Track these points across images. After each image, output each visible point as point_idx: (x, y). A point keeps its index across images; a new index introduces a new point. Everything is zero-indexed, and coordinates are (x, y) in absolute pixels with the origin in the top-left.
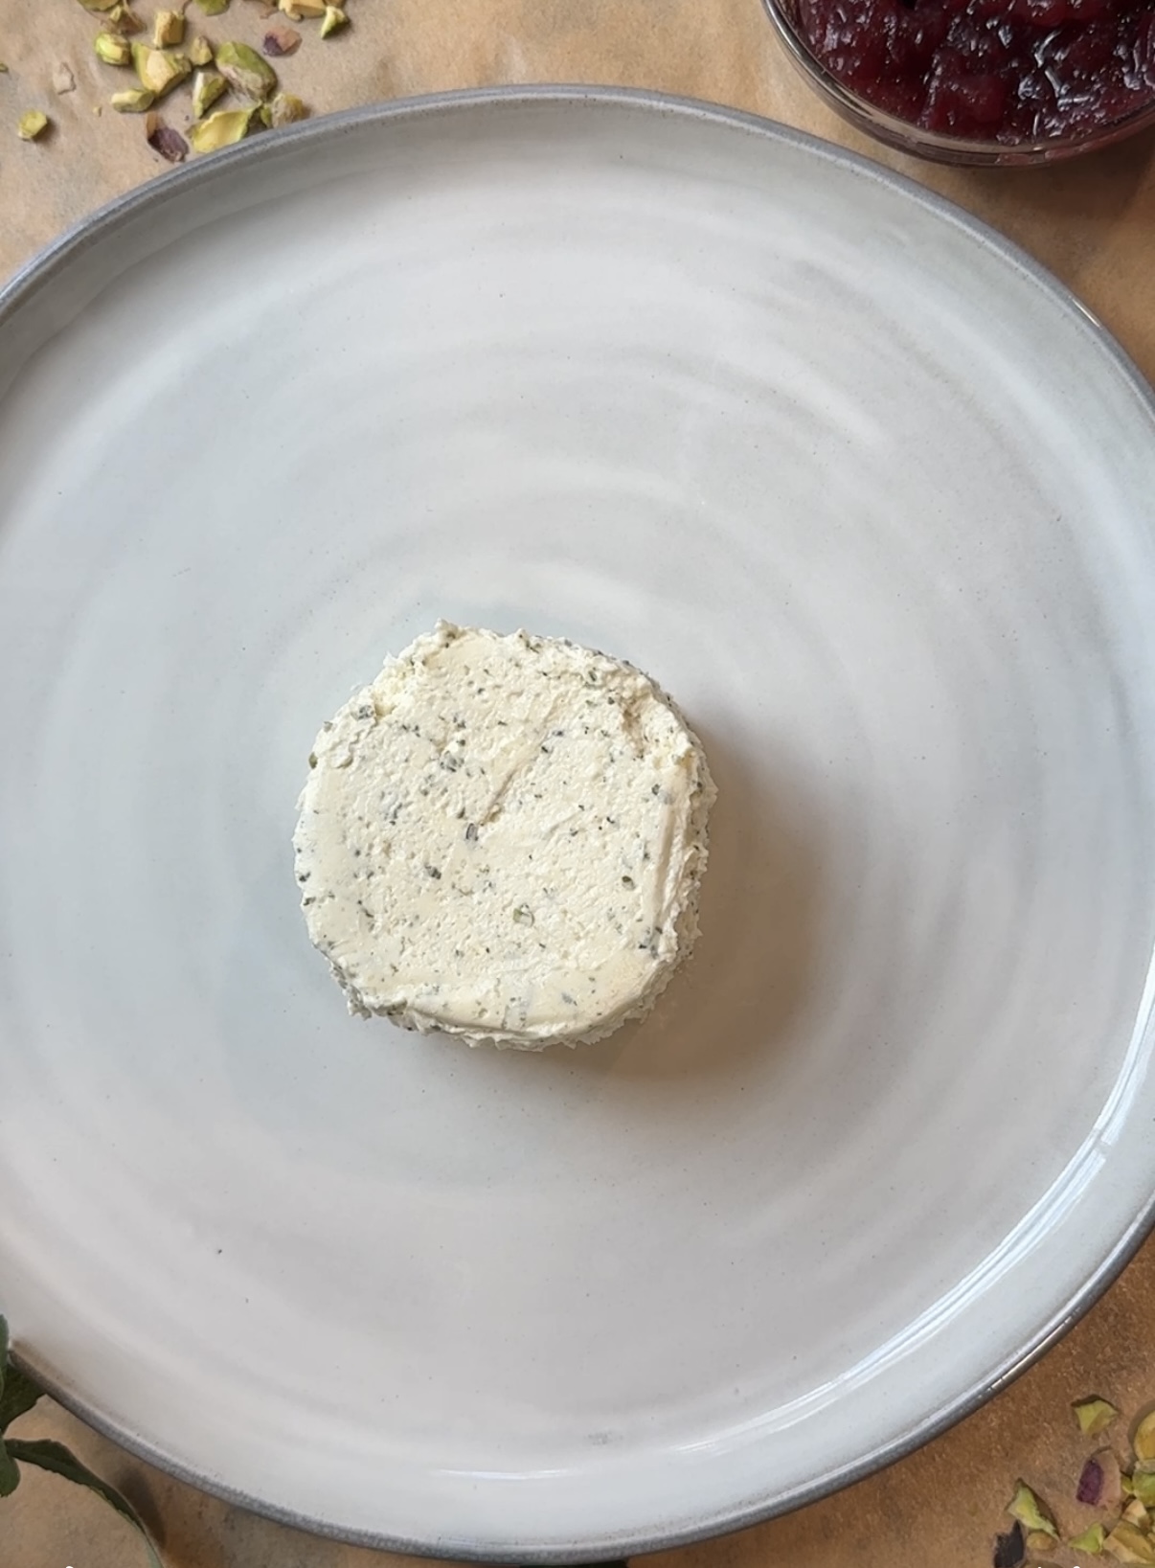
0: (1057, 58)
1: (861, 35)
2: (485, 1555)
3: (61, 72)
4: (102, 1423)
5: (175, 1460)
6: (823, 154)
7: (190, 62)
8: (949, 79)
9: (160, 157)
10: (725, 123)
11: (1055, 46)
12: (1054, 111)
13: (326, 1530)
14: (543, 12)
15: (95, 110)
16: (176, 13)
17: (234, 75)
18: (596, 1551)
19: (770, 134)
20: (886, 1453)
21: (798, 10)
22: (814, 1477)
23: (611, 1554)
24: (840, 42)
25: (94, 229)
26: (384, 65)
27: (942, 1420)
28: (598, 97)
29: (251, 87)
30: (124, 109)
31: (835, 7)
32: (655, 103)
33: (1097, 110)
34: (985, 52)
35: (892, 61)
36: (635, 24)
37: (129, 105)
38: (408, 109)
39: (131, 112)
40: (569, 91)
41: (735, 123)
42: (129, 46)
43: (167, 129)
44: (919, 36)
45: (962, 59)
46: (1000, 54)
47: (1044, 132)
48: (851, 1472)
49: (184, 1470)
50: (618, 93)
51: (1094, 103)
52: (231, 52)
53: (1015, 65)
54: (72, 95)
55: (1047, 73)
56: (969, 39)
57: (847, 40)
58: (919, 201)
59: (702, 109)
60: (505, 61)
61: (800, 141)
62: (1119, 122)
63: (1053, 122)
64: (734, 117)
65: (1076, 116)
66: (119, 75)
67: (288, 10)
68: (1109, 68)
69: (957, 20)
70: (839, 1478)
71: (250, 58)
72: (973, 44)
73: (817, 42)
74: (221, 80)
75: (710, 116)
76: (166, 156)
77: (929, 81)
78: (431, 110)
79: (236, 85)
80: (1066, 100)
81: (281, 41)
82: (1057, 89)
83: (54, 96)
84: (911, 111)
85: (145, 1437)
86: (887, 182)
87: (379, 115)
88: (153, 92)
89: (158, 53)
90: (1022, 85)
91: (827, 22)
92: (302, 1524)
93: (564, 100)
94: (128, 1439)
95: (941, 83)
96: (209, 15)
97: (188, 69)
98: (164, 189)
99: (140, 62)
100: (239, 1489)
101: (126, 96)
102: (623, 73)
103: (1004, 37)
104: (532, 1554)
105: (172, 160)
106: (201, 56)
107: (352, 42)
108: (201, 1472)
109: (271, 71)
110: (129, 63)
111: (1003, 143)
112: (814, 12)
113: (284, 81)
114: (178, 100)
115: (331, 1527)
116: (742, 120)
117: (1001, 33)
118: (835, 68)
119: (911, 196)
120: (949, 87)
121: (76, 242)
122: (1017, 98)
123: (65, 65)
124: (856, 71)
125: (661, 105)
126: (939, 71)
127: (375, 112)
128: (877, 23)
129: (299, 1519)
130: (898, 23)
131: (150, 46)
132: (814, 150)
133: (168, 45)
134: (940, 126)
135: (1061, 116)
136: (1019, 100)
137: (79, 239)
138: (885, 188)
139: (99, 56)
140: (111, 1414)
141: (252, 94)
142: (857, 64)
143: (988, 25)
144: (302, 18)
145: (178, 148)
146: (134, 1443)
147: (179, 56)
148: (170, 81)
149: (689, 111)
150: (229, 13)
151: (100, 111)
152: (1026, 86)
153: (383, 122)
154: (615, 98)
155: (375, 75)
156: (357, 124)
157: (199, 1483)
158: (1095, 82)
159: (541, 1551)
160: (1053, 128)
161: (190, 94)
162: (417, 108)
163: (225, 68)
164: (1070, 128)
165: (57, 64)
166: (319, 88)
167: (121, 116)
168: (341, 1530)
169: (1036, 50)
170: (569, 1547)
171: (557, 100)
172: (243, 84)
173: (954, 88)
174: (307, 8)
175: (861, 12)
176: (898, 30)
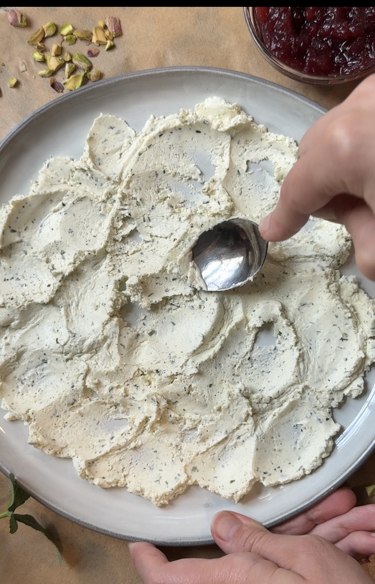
0: (347, 49)
1: (283, 44)
2: (170, 543)
3: (22, 65)
4: (45, 502)
5: (69, 514)
6: (273, 87)
7: (64, 60)
8: (312, 57)
9: (55, 91)
10: (241, 78)
11: (346, 45)
12: (346, 66)
13: (118, 536)
14: (178, 40)
15: (34, 77)
16: (59, 45)
17: (78, 64)
18: (206, 541)
19: (256, 81)
20: (300, 508)
21: (262, 37)
22: (277, 516)
23: (211, 542)
24: (276, 46)
25: (37, 116)
26: (127, 59)
27: (318, 497)
28: (200, 70)
29: (84, 67)
30: (43, 76)
31: (274, 36)
32: (218, 72)
33: (360, 65)
34: (323, 48)
35: (293, 52)
36: (208, 43)
37: (44, 75)
38: (138, 75)
39: (45, 77)
40: (190, 68)
41: (245, 78)
42: (44, 56)
43: (57, 82)
44: (302, 44)
45: (316, 51)
46: (328, 49)
47: (344, 73)
48: (289, 514)
49: (72, 517)
50: (207, 69)
51: (360, 63)
52: (77, 57)
53: (333, 52)
54: (26, 72)
55: (344, 55)
56: (318, 44)
57: (279, 46)
58: (305, 102)
59: (234, 73)
60: (166, 56)
61: (266, 83)
62: (368, 69)
63: (346, 70)
64: (244, 76)
65: (354, 67)
66: (41, 65)
67: (95, 42)
68: (364, 51)
69: (314, 38)
70: (285, 517)
71: (83, 58)
72: (319, 46)
73: (269, 47)
74: (74, 66)
75: (236, 76)
76: (57, 91)
77: (306, 58)
78: (146, 75)
79: (79, 67)
80: (351, 63)
81: (93, 52)
82: (347, 59)
83: (21, 73)
84: (300, 68)
85: (59, 507)
86: (294, 96)
87: (129, 77)
88: (53, 70)
89: (54, 58)
90: (336, 58)
91: (272, 40)
92: (111, 534)
93: (189, 71)
94: (54, 508)
95: (310, 59)
96: (70, 45)
97: (63, 62)
98: (59, 102)
99: (48, 61)
100: (90, 523)
101: (44, 72)
102: (205, 59)
103: (330, 44)
104: (186, 543)
105: (59, 92)
106: (68, 58)
107: (116, 51)
108: (77, 518)
109: (90, 63)
110: (44, 61)
111: (331, 77)
112: (267, 37)
113: (95, 66)
114: (60, 73)
115: (120, 535)
116: (247, 77)
117: (328, 42)
118: (275, 55)
119: (302, 101)
120: (312, 60)
121: (30, 120)
122: (334, 62)
123: (24, 63)
124: (282, 55)
125: (221, 72)
126: (309, 55)
127: (128, 76)
128: (288, 40)
129: (110, 533)
130: (295, 40)
131: (51, 56)
132: (270, 86)
133: (57, 55)
134: (310, 72)
135: (349, 68)
136: (335, 63)
137: (32, 119)
138: (294, 98)
139: (35, 59)
140: (48, 499)
141: (84, 70)
142: (282, 53)
143: (324, 40)
144: (100, 45)
145: (61, 88)
146: (56, 509)
147: (60, 58)
148: (58, 66)
149: (229, 74)
150: (76, 44)
151: (35, 77)
152: (337, 58)
153: (130, 79)
154: (206, 70)
155: (124, 62)
156: (122, 80)
157: (77, 521)
158: (360, 56)
159: (188, 542)
160: (347, 72)
161: (64, 71)
162: (141, 75)
163: (75, 62)
164: (352, 72)
165: (21, 63)
166: (106, 67)
167: (42, 79)
168: (123, 536)
169: (340, 47)
170: (198, 540)
171: (186, 71)
172: (81, 67)
173: (314, 60)
174: (101, 42)
175: (283, 37)
176: (295, 42)
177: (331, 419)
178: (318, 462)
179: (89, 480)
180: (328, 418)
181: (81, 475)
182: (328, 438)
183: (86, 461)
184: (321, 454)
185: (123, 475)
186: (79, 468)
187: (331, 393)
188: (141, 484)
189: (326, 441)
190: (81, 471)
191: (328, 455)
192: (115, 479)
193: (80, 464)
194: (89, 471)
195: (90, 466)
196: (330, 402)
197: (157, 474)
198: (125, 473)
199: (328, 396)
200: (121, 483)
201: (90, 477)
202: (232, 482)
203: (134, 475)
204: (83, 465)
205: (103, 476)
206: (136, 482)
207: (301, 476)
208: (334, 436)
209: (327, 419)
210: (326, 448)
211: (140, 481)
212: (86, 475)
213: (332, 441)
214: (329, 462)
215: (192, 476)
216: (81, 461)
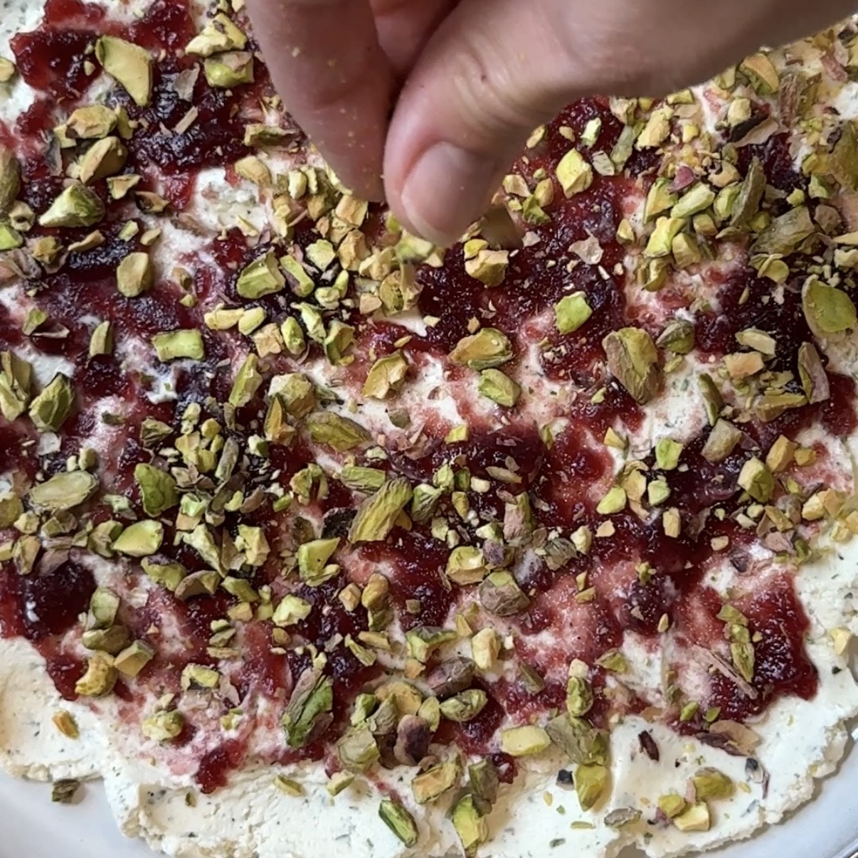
177: (848, 671)
178: (803, 790)
179: (148, 840)
180: (839, 666)
181: (125, 825)
182: (833, 721)
183: (141, 789)
184: (813, 767)
185: (245, 826)
186: (122, 806)
187: (850, 595)
188: (295, 846)
189: (827, 730)
190: (126, 814)
191: (833, 768)
192: (224, 840)
193: (125, 793)
194: (149, 815)
195: (151, 803)
196: (844, 620)
197: (342, 819)
198: (253, 820)
199: (839, 603)
200: (242, 849)
201: (151, 834)
202: (556, 843)
203: (276, 819)
204: (132, 799)
205: (189, 830)
206: (283, 839)
207: (752, 830)
208: (850, 719)
209: (836, 671)
210: (826, 751)
211: (292, 837)
212: (140, 826)
213: (845, 732)
214: (834, 789)
215: (445, 833)
216: (129, 785)
